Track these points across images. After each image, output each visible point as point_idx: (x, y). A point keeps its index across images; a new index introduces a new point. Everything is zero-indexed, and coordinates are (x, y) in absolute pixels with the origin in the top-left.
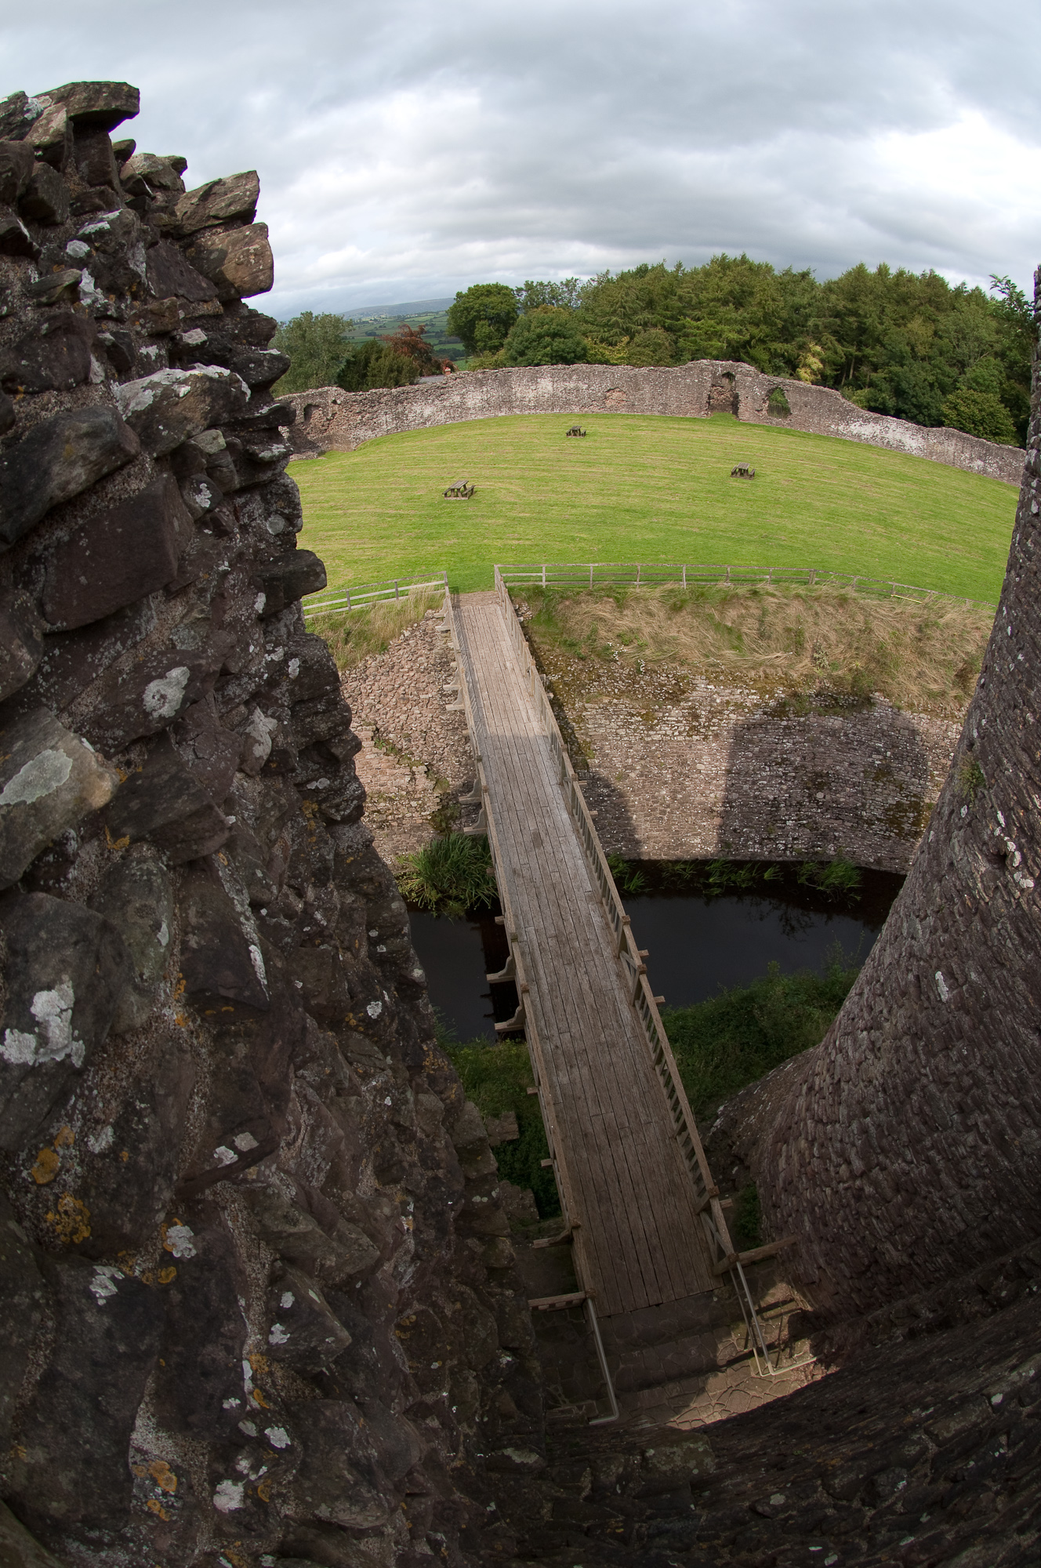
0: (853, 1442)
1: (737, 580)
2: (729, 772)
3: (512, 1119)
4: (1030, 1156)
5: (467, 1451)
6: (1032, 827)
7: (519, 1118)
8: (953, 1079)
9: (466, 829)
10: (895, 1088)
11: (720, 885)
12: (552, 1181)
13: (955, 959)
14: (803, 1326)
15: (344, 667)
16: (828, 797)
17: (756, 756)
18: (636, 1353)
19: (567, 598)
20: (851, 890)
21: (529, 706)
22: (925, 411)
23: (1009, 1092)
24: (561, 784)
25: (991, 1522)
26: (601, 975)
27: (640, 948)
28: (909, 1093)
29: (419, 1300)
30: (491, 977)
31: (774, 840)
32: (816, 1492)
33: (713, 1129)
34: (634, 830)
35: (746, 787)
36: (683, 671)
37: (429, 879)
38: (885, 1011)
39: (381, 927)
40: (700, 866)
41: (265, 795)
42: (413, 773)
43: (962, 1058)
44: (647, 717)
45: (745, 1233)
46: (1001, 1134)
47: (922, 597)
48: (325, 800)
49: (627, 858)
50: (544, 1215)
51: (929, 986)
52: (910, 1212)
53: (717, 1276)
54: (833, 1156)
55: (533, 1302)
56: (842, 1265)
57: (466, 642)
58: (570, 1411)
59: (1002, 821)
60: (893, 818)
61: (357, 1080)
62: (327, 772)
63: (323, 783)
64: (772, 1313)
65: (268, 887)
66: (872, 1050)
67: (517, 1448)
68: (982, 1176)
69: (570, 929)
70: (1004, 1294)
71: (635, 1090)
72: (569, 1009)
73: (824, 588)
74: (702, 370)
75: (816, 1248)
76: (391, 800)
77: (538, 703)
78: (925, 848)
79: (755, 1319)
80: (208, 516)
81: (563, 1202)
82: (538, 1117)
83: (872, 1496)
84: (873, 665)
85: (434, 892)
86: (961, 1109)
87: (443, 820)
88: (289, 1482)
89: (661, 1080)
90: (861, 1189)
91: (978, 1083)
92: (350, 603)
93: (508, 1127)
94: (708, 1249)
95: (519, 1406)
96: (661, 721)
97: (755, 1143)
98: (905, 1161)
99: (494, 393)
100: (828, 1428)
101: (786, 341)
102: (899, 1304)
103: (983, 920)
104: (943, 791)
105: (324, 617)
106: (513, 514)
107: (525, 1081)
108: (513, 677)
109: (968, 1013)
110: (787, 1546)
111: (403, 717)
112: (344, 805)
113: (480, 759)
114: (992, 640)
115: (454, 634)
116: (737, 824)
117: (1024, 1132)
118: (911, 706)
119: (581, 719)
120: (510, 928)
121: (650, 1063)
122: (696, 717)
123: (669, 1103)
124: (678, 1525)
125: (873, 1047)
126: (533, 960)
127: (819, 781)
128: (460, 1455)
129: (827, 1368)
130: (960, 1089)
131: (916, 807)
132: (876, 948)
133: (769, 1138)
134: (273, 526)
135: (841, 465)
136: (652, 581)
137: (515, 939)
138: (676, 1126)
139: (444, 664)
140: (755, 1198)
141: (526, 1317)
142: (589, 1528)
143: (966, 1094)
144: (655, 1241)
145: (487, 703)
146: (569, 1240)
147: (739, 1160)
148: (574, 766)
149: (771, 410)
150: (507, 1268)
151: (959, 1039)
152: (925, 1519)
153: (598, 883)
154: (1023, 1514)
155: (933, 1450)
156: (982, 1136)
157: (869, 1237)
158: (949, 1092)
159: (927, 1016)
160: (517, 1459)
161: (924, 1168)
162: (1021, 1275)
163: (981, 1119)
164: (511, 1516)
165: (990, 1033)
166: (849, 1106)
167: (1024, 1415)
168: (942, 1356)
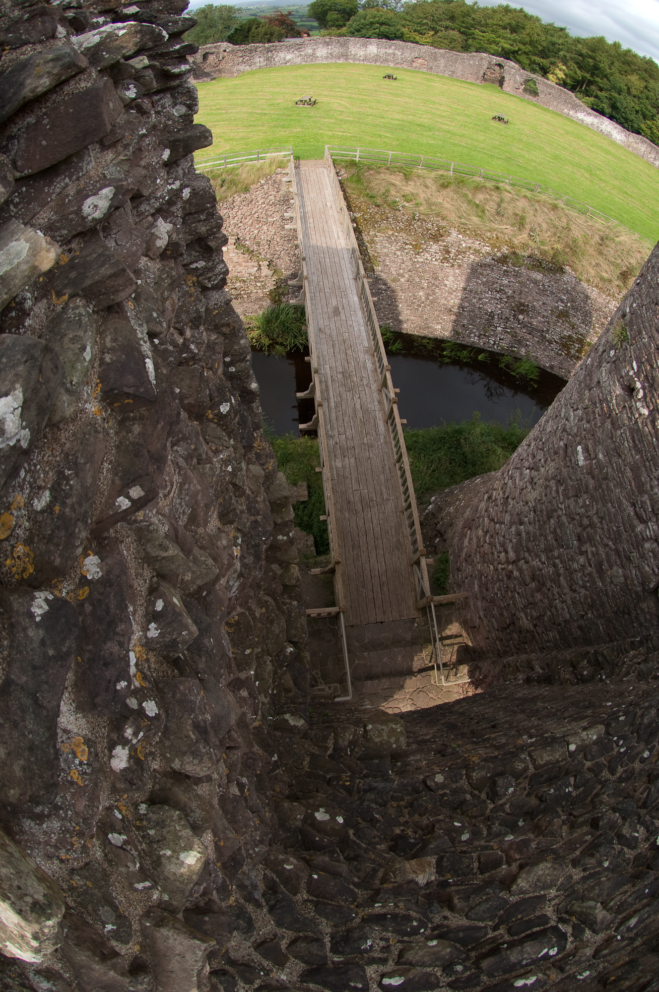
0: (487, 748)
1: (486, 178)
2: (465, 289)
3: (305, 487)
4: (616, 585)
5: (263, 715)
6: (653, 378)
7: (309, 487)
8: (577, 517)
9: (291, 301)
10: (541, 511)
11: (450, 357)
12: (326, 530)
13: (591, 441)
14: (466, 655)
15: (220, 200)
16: (526, 319)
17: (484, 284)
18: (366, 654)
19: (372, 169)
20: (532, 379)
21: (340, 230)
22: (630, 123)
23: (609, 538)
24: (355, 279)
25: (558, 845)
26: (369, 400)
27: (395, 387)
28: (549, 517)
29: (241, 605)
30: (299, 395)
31: (488, 337)
32: (461, 779)
33: (427, 511)
34: (399, 314)
35: (474, 301)
36: (444, 224)
37: (264, 331)
38: (542, 460)
39: (232, 355)
40: (439, 343)
41: (162, 271)
42: (260, 266)
43: (584, 506)
44: (415, 247)
45: (439, 585)
46: (599, 565)
47: (607, 220)
48: (201, 275)
49: (392, 330)
50: (319, 553)
51: (572, 453)
52: (538, 596)
53: (418, 609)
54: (498, 545)
55: (309, 611)
56: (493, 620)
57: (301, 188)
58: (323, 690)
59: (635, 367)
60: (566, 344)
61: (211, 454)
62: (204, 257)
63: (201, 264)
64: (448, 642)
65: (160, 323)
66: (531, 483)
67: (293, 714)
68: (584, 587)
69: (352, 369)
70: (585, 673)
71: (382, 477)
72: (346, 419)
73: (543, 197)
74: (482, 59)
75: (479, 604)
76: (244, 281)
77: (346, 228)
78: (584, 367)
79: (438, 643)
80: (134, 104)
81: (331, 545)
82: (321, 488)
83: (493, 795)
84: (567, 250)
85: (267, 340)
86: (579, 539)
87: (277, 295)
88: (157, 743)
89: (399, 473)
90: (511, 572)
91: (592, 525)
92: (226, 163)
93: (302, 492)
94: (415, 589)
95: (295, 684)
96: (425, 250)
97: (451, 525)
98: (540, 561)
99: (336, 50)
100: (473, 732)
101: (543, 58)
102: (524, 657)
103: (612, 424)
104: (600, 339)
105: (208, 172)
106: (341, 117)
107: (315, 463)
108: (331, 212)
109: (593, 478)
110: (441, 817)
111: (256, 232)
112: (214, 277)
113: (304, 259)
114: (649, 261)
115: (294, 184)
116: (465, 322)
117: (615, 568)
118: (588, 281)
119: (372, 242)
120: (314, 365)
121: (393, 461)
122: (448, 252)
123: (402, 489)
124: (381, 785)
125: (532, 481)
126: (327, 386)
127: (521, 308)
128: (259, 717)
129: (476, 688)
130: (581, 525)
131: (581, 342)
132: (543, 419)
133: (460, 524)
134: (178, 111)
135: (567, 133)
136: (430, 167)
137: (316, 372)
138: (404, 505)
139: (286, 201)
140: (447, 561)
141: (303, 620)
142: (330, 779)
143: (584, 529)
144: (384, 579)
145: (312, 226)
146: (333, 571)
147: (441, 534)
148: (365, 269)
149: (525, 90)
150: (295, 586)
151: (585, 493)
152: (521, 824)
153: (373, 343)
154: (576, 849)
155: (531, 770)
156: (589, 560)
157: (512, 605)
158: (574, 525)
159: (568, 472)
160: (292, 723)
161: (551, 570)
162: (597, 664)
163: (590, 549)
164: (285, 765)
165: (604, 495)
166: (511, 515)
167: (586, 767)
168: (544, 703)
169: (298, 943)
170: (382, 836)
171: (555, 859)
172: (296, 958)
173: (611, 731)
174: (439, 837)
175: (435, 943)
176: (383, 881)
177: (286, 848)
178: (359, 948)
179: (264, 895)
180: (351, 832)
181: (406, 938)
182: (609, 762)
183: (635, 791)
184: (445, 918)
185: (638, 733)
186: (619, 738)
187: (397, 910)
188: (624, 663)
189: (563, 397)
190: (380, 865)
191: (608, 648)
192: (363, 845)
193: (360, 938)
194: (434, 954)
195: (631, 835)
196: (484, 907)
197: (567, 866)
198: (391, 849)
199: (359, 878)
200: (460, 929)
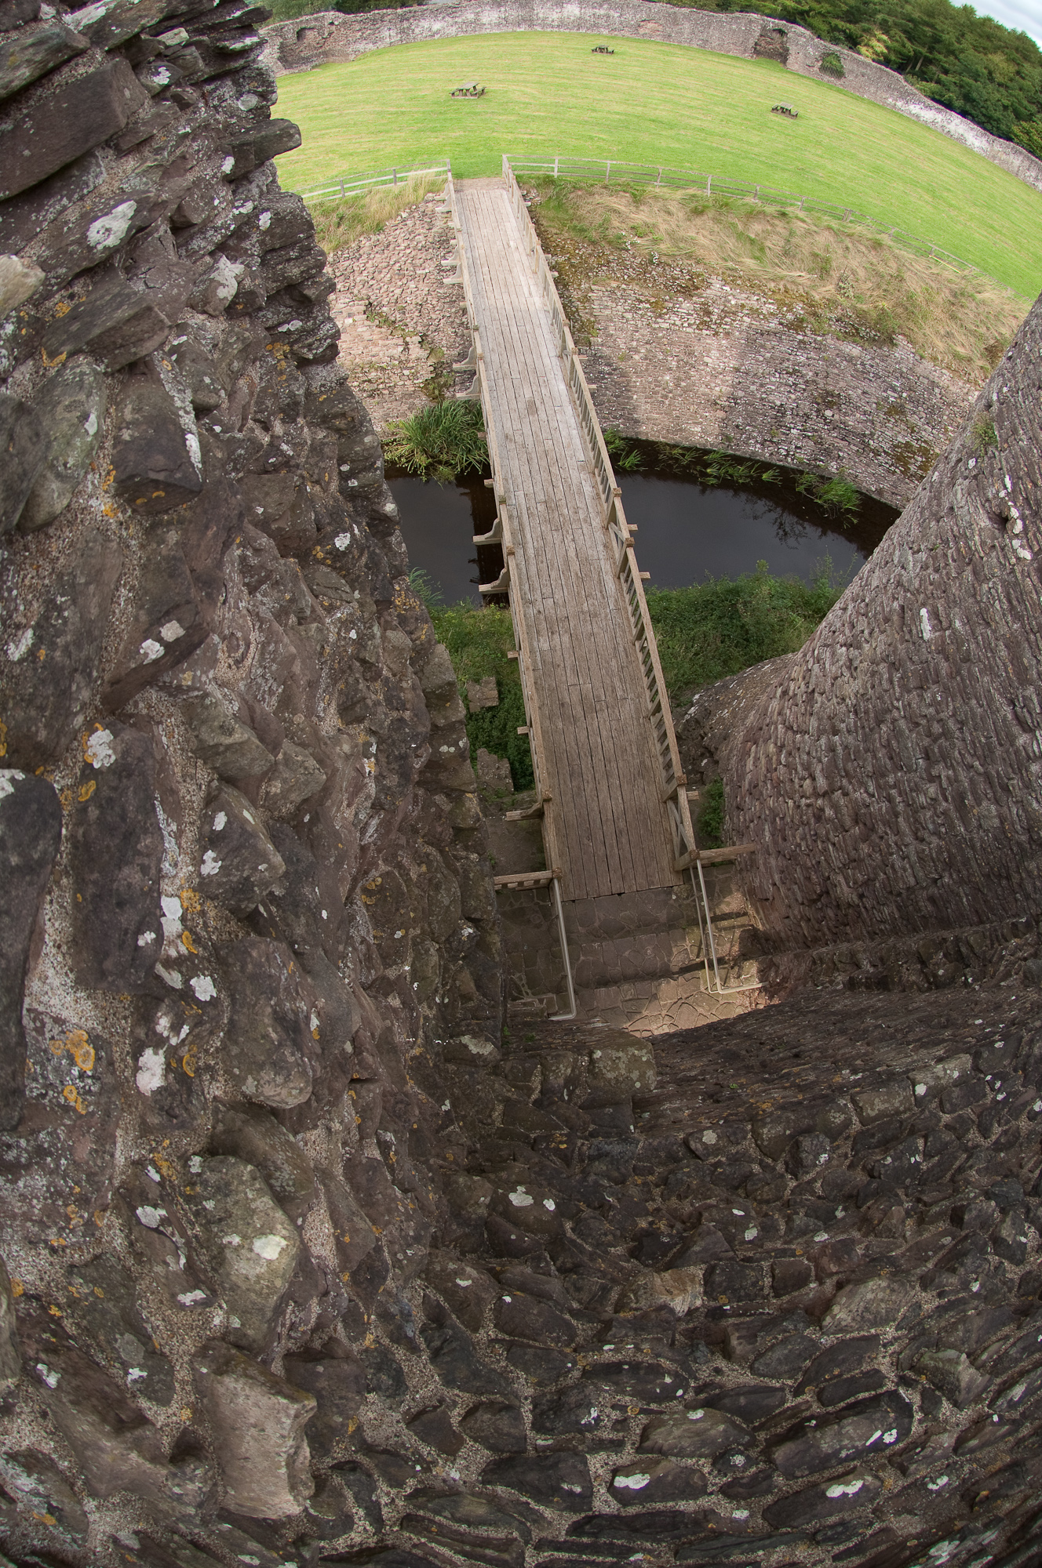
0: (785, 1088)
1: (765, 199)
2: (737, 370)
3: (493, 685)
4: (986, 831)
5: (426, 1037)
7: (499, 684)
8: (924, 722)
9: (459, 396)
10: (866, 712)
11: (717, 477)
12: (527, 750)
13: (942, 601)
14: (753, 945)
16: (837, 417)
17: (767, 362)
18: (596, 945)
19: (580, 189)
21: (531, 282)
22: (994, 124)
23: (974, 755)
24: (560, 357)
26: (589, 544)
27: (629, 522)
28: (879, 722)
29: (386, 860)
30: (478, 539)
31: (777, 444)
32: (745, 1138)
33: (687, 717)
34: (634, 410)
35: (753, 388)
36: (699, 269)
37: (419, 444)
38: (866, 632)
39: (352, 462)
40: (698, 454)
42: (407, 344)
43: (934, 703)
44: (655, 306)
45: (708, 834)
46: (960, 797)
47: (961, 266)
48: (296, 341)
49: (624, 435)
50: (518, 787)
51: (913, 619)
52: (865, 849)
53: (677, 872)
54: (799, 768)
55: (502, 878)
56: (795, 887)
58: (531, 1004)
60: (901, 455)
62: (299, 314)
63: (295, 325)
64: (725, 923)
66: (849, 668)
67: (475, 1036)
68: (937, 833)
69: (560, 495)
70: (941, 972)
71: (613, 663)
72: (553, 574)
73: (858, 229)
74: (751, 22)
75: (773, 862)
76: (383, 369)
77: (541, 280)
78: (928, 486)
79: (709, 926)
81: (537, 773)
82: (517, 684)
83: (796, 1166)
84: (900, 310)
85: (424, 458)
86: (927, 757)
87: (436, 388)
89: (640, 656)
90: (822, 810)
91: (946, 734)
92: (344, 191)
93: (488, 693)
94: (671, 840)
95: (478, 987)
96: (670, 310)
97: (725, 738)
98: (866, 791)
100: (764, 1065)
101: (850, 22)
102: (844, 946)
103: (975, 573)
107: (507, 645)
108: (516, 255)
109: (947, 659)
110: (712, 1201)
111: (398, 291)
112: (317, 343)
113: (476, 330)
115: (455, 215)
116: (740, 420)
117: (985, 804)
118: (934, 359)
119: (586, 299)
120: (499, 491)
121: (630, 638)
122: (708, 313)
123: (646, 682)
124: (616, 1149)
125: (850, 665)
126: (521, 524)
127: (829, 400)
128: (419, 1041)
129: (770, 998)
130: (929, 734)
131: (926, 453)
132: (866, 568)
133: (739, 736)
134: (246, 103)
136: (674, 184)
137: (503, 502)
138: (650, 706)
139: (443, 242)
140: (721, 795)
142: (535, 1140)
143: (935, 740)
144: (622, 824)
145: (487, 277)
146: (540, 814)
147: (709, 752)
148: (576, 343)
149: (823, 69)
150: (473, 829)
151: (935, 683)
152: (840, 1214)
153: (591, 454)
154: (927, 1259)
155: (856, 1126)
156: (943, 791)
157: (824, 864)
158: (918, 733)
159: (907, 649)
160: (474, 1050)
161: (884, 806)
162: (960, 960)
163: (945, 773)
164: (464, 1118)
165: (965, 687)
166: (820, 719)
167: (942, 1123)
168: (876, 1019)
169: (478, 1414)
170: (618, 1233)
171: (894, 1274)
172: (476, 1441)
173: (983, 1066)
174: (709, 1233)
175: (699, 1414)
176: (619, 1307)
177: (463, 1253)
178: (578, 1422)
179: (423, 1331)
180: (568, 1225)
181: (653, 1406)
182: (979, 1116)
183: (1021, 1167)
184: (718, 1371)
185: (1024, 1070)
186: (995, 1077)
187: (639, 1358)
188: (1002, 957)
189: (895, 533)
190: (614, 1281)
191: (976, 932)
192: (588, 1248)
193: (579, 1406)
194: (698, 1434)
195: (1014, 1240)
196: (779, 1353)
197: (913, 1288)
198: (633, 1253)
199: (580, 1302)
200: (741, 1391)
